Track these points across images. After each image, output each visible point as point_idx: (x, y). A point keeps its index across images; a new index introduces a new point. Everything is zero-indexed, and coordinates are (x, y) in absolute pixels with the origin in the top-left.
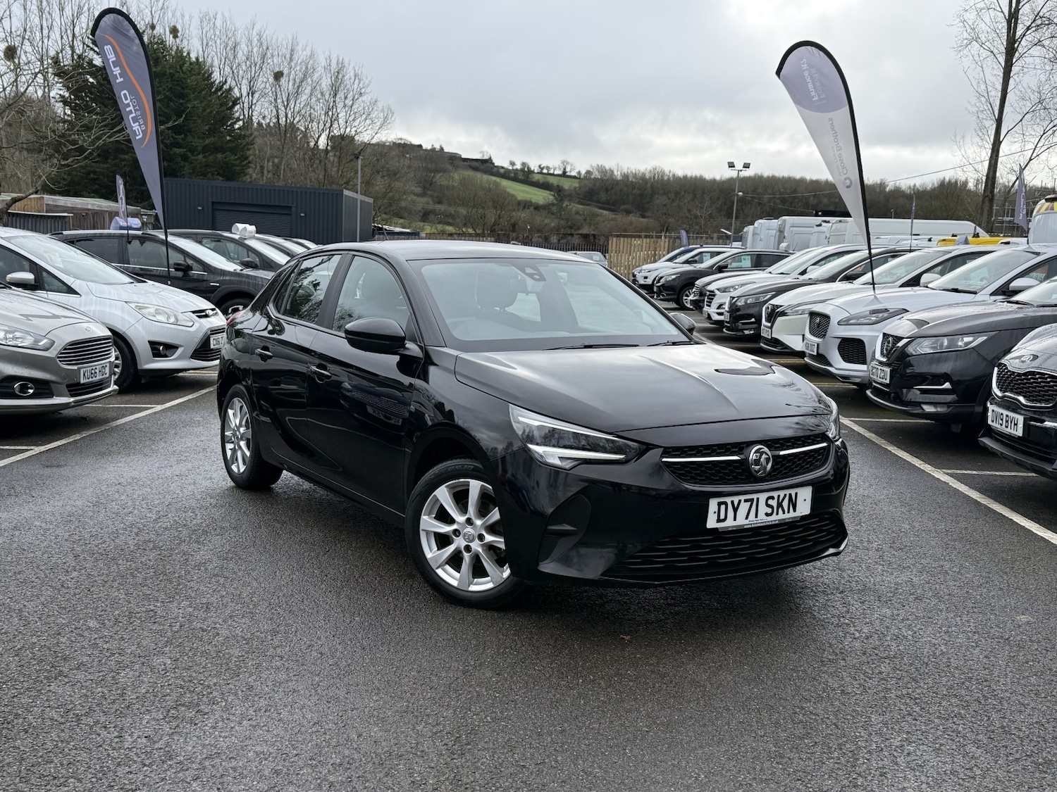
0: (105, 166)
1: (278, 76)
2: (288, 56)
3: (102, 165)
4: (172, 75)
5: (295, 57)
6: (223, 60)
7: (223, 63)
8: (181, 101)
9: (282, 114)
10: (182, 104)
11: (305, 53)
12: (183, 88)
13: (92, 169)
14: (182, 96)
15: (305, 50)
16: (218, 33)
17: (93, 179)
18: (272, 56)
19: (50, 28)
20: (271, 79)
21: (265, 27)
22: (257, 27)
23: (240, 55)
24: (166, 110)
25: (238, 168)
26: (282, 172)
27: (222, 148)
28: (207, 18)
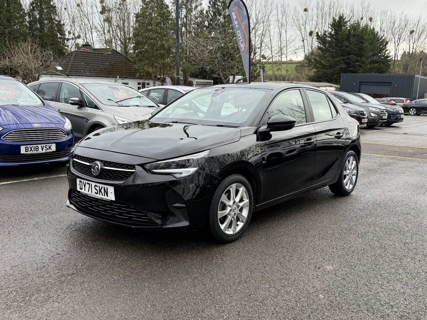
0: (330, 71)
1: (412, 32)
2: (417, 24)
3: (329, 70)
4: (358, 35)
5: (420, 24)
6: (389, 27)
7: (388, 29)
8: (361, 44)
9: (411, 47)
10: (361, 46)
11: (424, 22)
12: (362, 40)
13: (325, 72)
14: (362, 43)
15: (424, 20)
16: (388, 18)
17: (325, 76)
18: (410, 24)
19: (325, 23)
20: (409, 33)
21: (408, 13)
22: (404, 14)
23: (396, 25)
24: (354, 48)
25: (384, 69)
26: (408, 70)
27: (379, 61)
28: (384, 13)
